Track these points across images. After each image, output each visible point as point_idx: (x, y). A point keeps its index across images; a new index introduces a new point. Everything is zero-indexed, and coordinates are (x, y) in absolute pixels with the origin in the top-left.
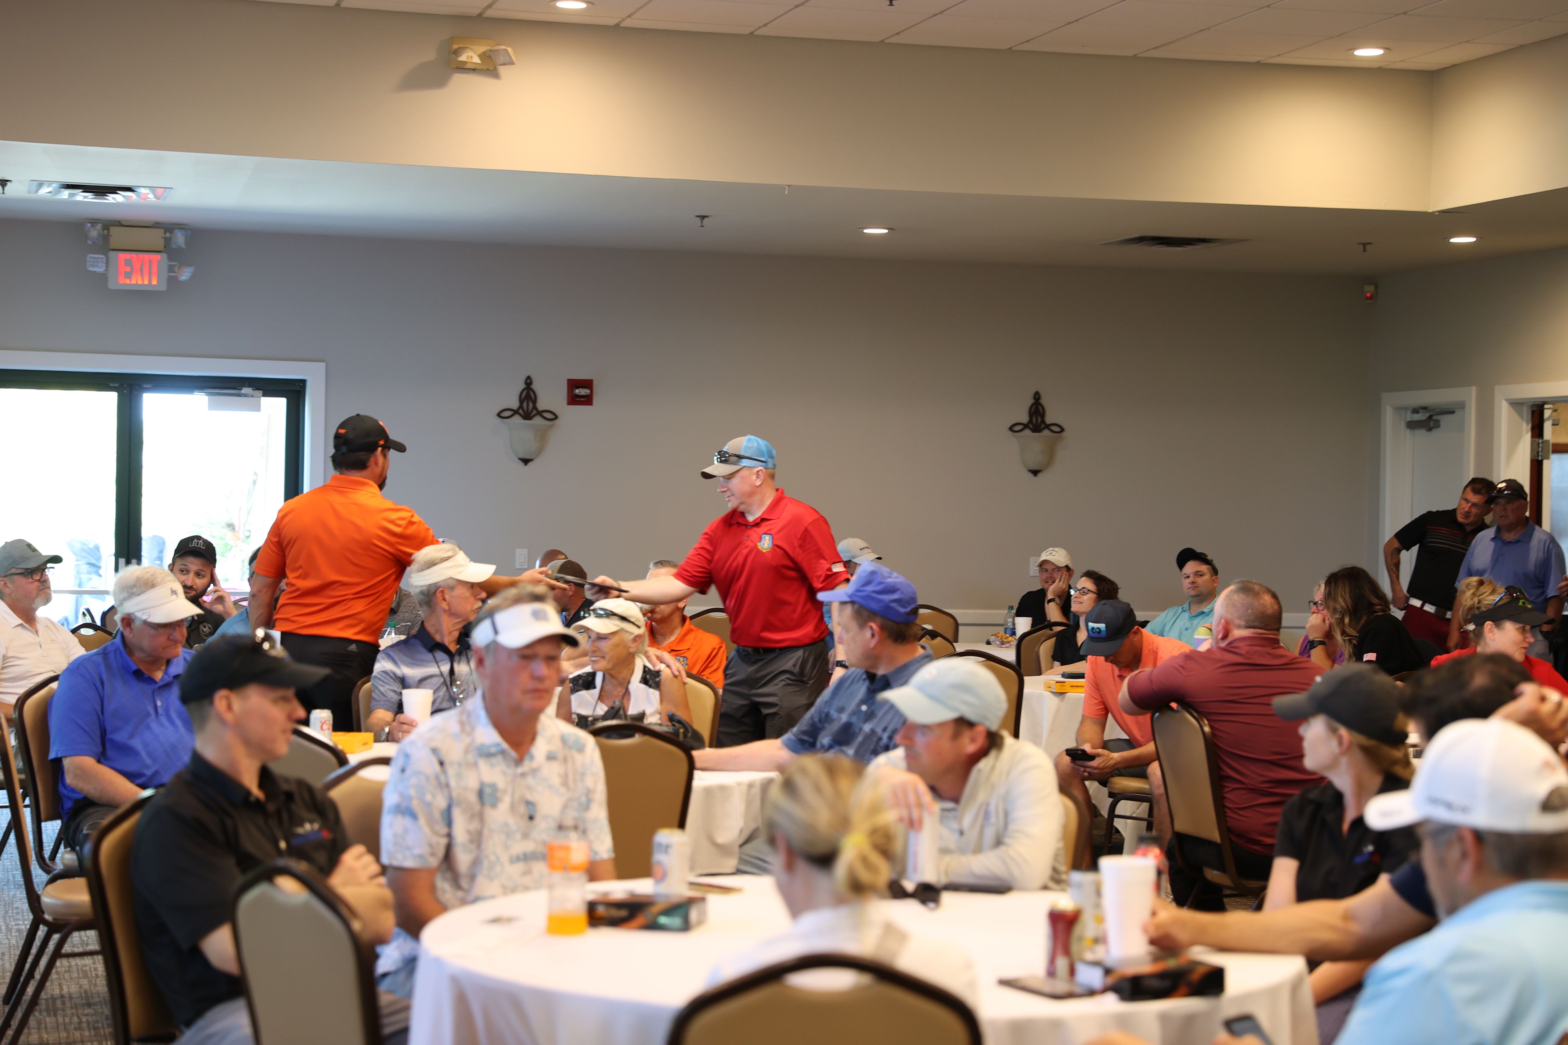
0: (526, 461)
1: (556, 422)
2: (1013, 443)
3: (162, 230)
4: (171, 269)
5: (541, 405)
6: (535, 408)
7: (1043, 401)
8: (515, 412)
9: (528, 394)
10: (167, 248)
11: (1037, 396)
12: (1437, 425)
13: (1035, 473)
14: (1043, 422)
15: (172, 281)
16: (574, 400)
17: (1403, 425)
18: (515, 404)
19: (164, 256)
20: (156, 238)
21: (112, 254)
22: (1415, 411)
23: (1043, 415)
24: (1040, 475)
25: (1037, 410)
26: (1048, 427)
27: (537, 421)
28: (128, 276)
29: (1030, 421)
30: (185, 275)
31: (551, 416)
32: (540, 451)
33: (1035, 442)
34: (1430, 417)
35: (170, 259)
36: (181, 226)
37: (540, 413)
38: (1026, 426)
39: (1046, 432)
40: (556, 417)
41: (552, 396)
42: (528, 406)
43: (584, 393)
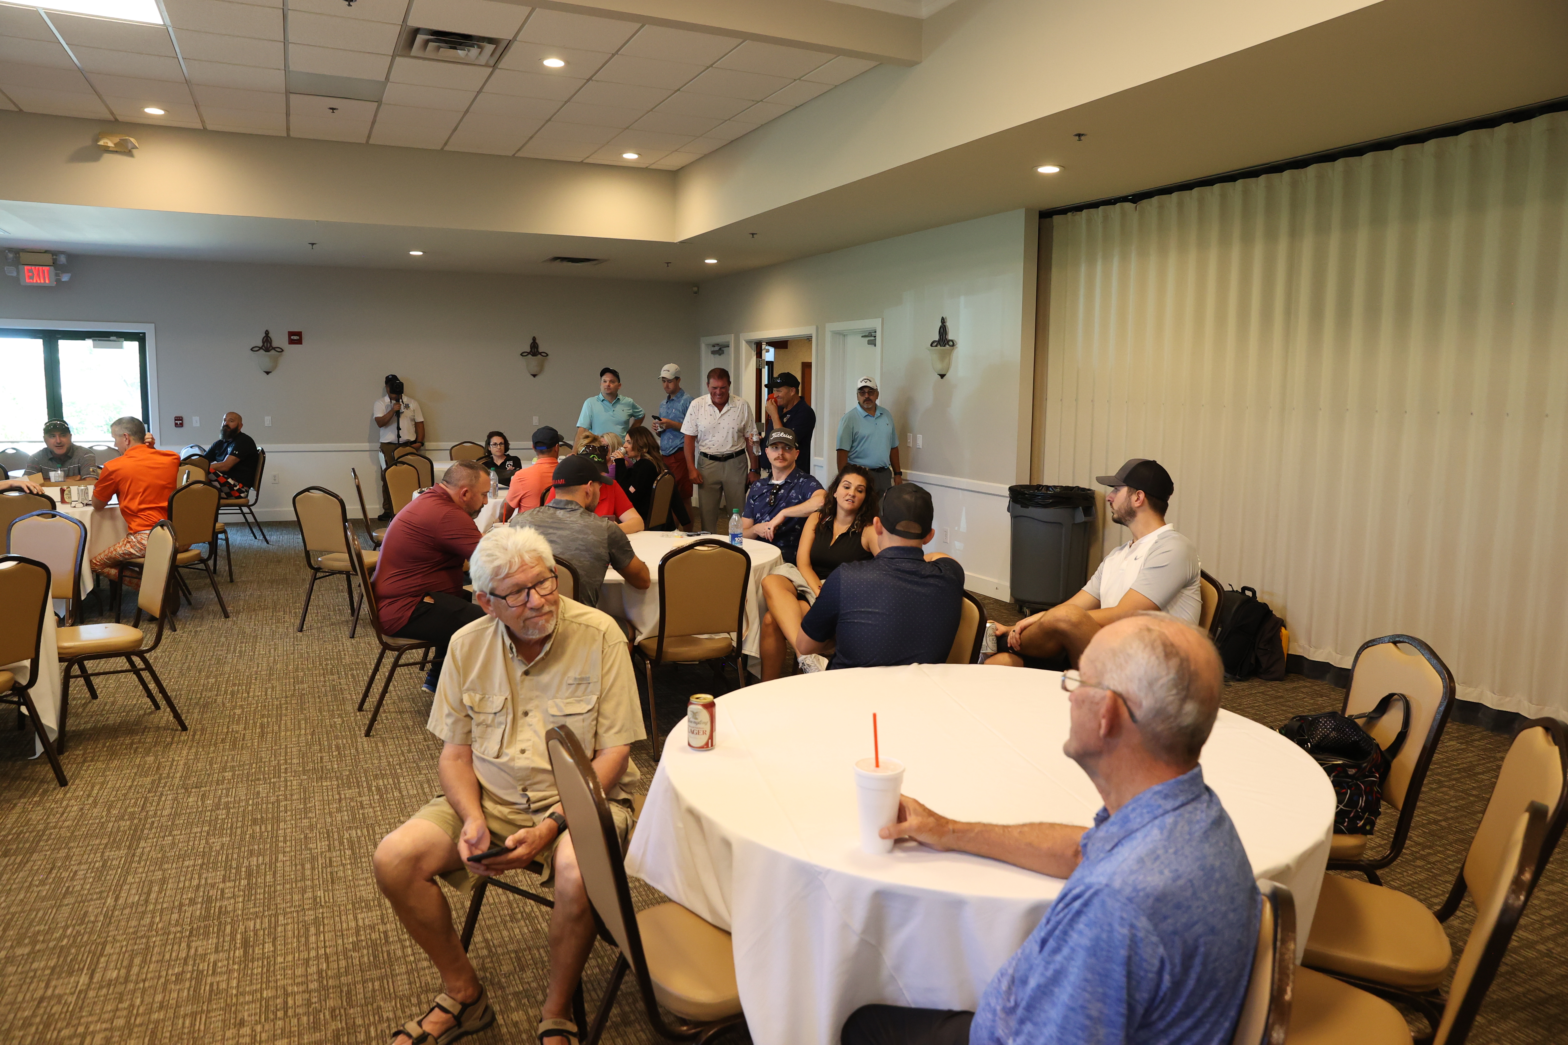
0: (267, 373)
1: (282, 353)
2: (522, 362)
3: (51, 255)
4: (57, 275)
5: (274, 345)
6: (271, 346)
7: (537, 341)
8: (261, 348)
9: (267, 340)
10: (55, 264)
11: (534, 339)
12: (723, 353)
13: (534, 376)
14: (537, 351)
15: (58, 281)
16: (292, 342)
17: (710, 353)
18: (260, 344)
19: (52, 268)
20: (48, 258)
21: (21, 267)
22: (714, 346)
23: (537, 348)
24: (537, 377)
25: (534, 345)
26: (540, 353)
27: (273, 352)
28: (32, 278)
29: (531, 351)
30: (65, 278)
31: (280, 350)
32: (275, 368)
33: (533, 361)
34: (720, 349)
35: (56, 269)
36: (62, 253)
37: (274, 349)
39: (539, 356)
40: (283, 351)
41: (280, 339)
42: (267, 345)
43: (296, 338)
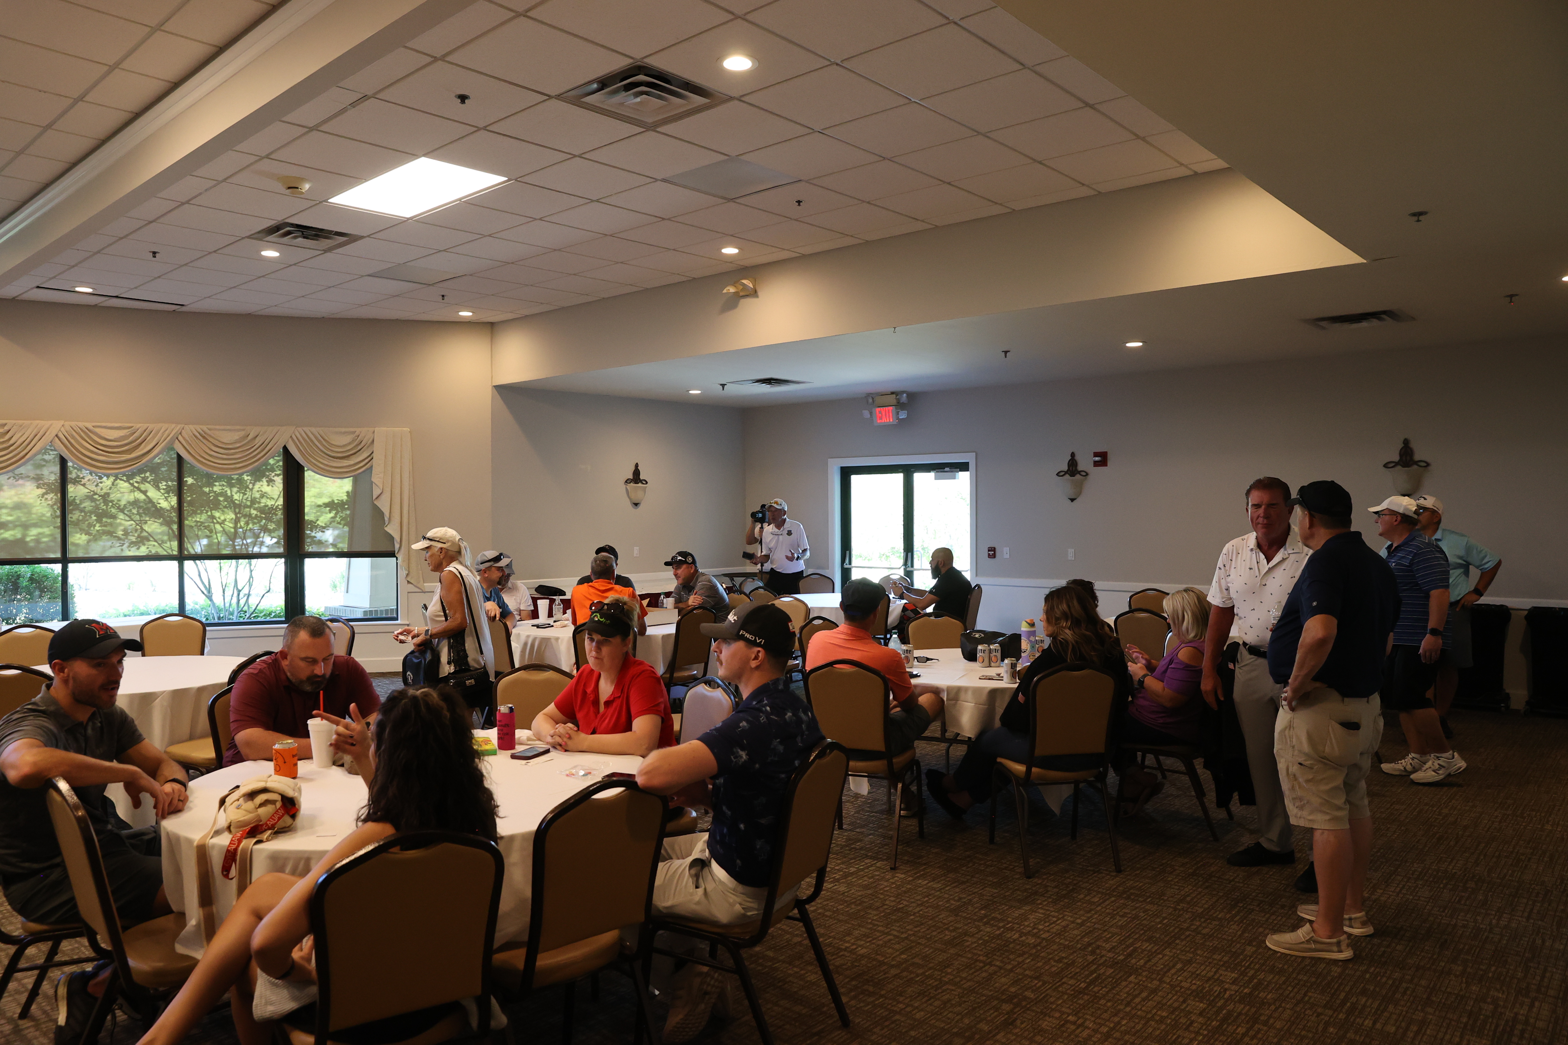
0: (1072, 500)
1: (1088, 477)
3: (895, 395)
4: (898, 413)
5: (1080, 468)
6: (1076, 469)
7: (1411, 445)
8: (1066, 473)
9: (1073, 463)
10: (897, 403)
11: (1406, 442)
14: (1412, 460)
15: (899, 419)
16: (1096, 464)
18: (1065, 468)
19: (895, 407)
20: (892, 399)
21: (874, 409)
23: (1412, 455)
25: (1406, 452)
26: (1416, 463)
27: (1078, 477)
28: (881, 418)
29: (1401, 460)
30: (903, 415)
31: (1084, 474)
32: (1079, 493)
33: (1407, 472)
35: (898, 408)
36: (903, 392)
37: (1079, 472)
38: (1396, 464)
39: (1415, 467)
40: (1087, 474)
41: (1085, 462)
42: (1073, 469)
43: (1102, 459)
